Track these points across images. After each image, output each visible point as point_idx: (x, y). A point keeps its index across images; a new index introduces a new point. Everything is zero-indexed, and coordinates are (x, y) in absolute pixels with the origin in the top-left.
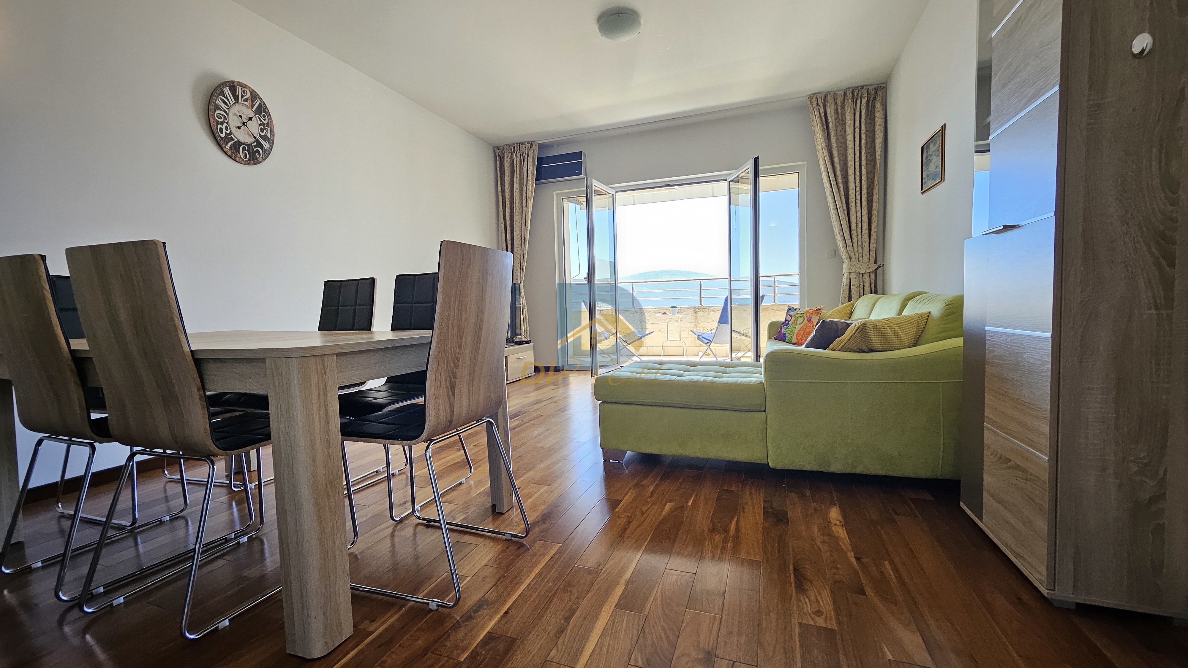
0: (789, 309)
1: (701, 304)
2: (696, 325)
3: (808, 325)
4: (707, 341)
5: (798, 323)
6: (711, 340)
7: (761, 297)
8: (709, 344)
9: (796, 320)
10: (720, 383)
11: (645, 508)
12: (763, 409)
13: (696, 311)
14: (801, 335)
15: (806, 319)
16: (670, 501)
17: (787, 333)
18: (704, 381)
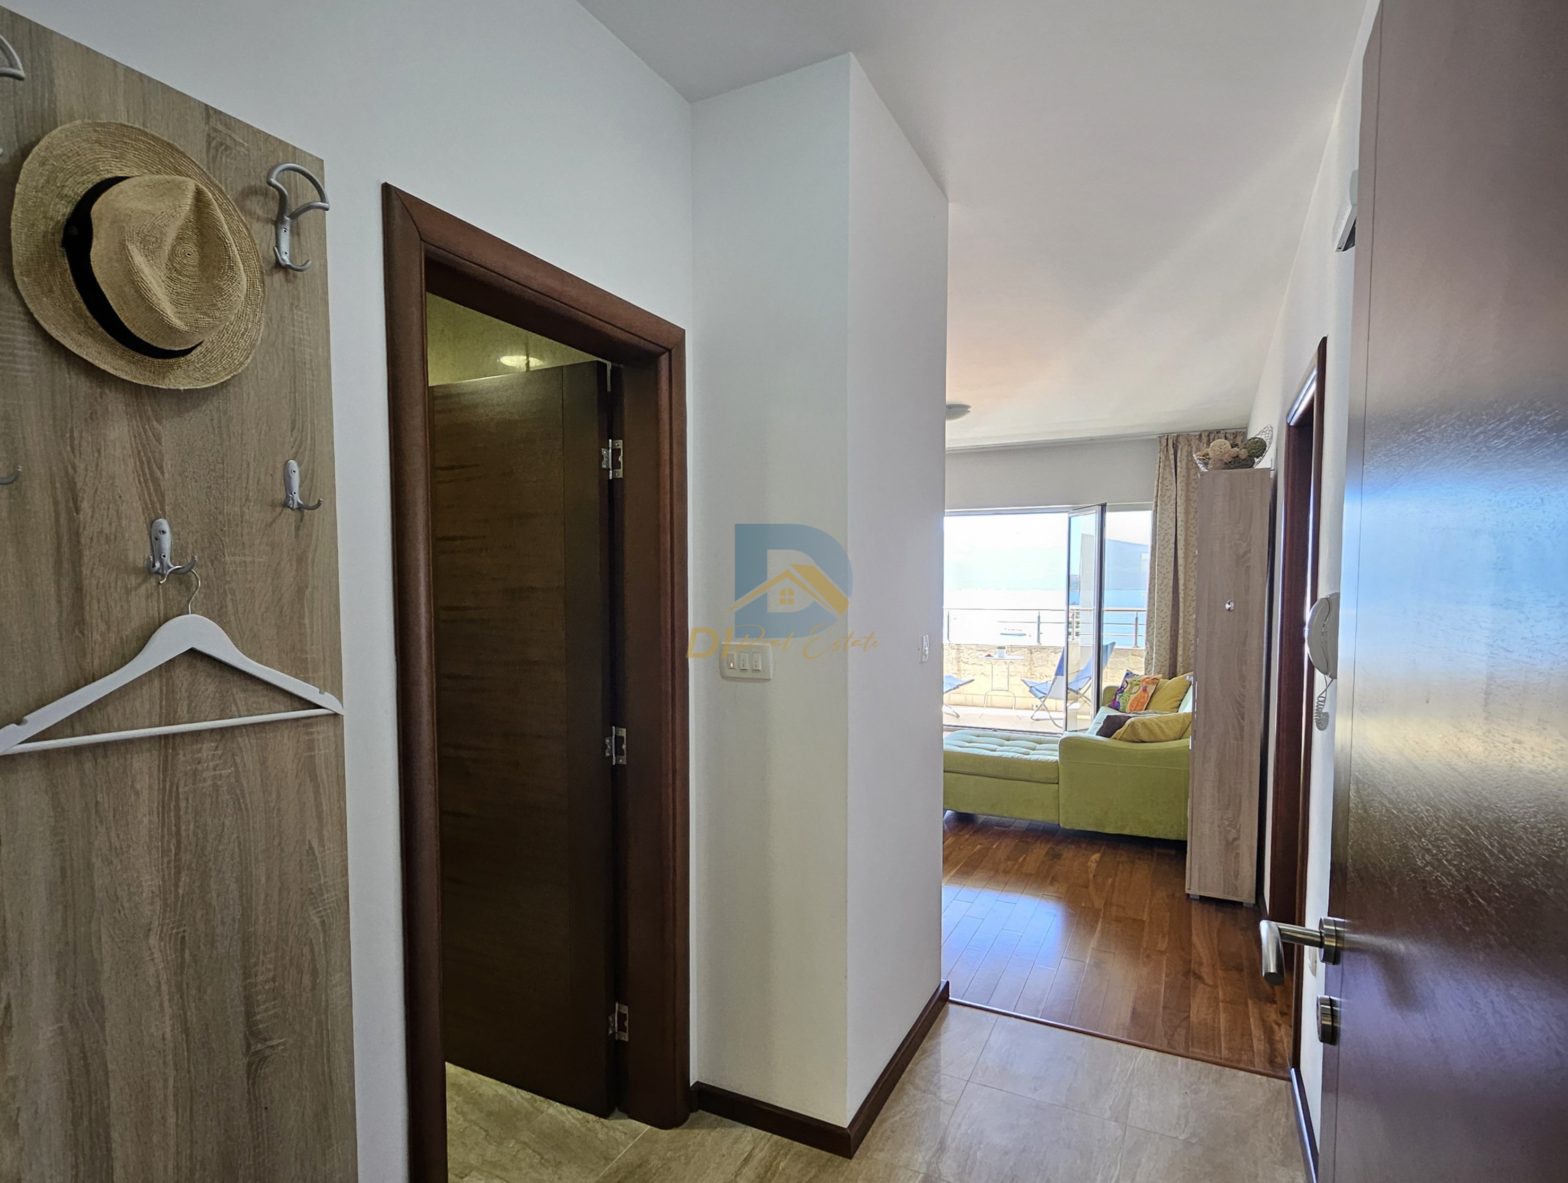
0: (1127, 674)
1: (1039, 641)
2: (1031, 669)
3: (1143, 695)
4: (1042, 695)
5: (1133, 691)
6: (1047, 692)
7: (1104, 648)
8: (1043, 699)
9: (1131, 688)
10: (1025, 760)
11: (961, 847)
12: (1056, 782)
13: (1031, 650)
14: (1135, 706)
15: (1141, 689)
16: (981, 844)
17: (1121, 701)
18: (1012, 757)
